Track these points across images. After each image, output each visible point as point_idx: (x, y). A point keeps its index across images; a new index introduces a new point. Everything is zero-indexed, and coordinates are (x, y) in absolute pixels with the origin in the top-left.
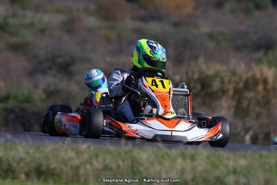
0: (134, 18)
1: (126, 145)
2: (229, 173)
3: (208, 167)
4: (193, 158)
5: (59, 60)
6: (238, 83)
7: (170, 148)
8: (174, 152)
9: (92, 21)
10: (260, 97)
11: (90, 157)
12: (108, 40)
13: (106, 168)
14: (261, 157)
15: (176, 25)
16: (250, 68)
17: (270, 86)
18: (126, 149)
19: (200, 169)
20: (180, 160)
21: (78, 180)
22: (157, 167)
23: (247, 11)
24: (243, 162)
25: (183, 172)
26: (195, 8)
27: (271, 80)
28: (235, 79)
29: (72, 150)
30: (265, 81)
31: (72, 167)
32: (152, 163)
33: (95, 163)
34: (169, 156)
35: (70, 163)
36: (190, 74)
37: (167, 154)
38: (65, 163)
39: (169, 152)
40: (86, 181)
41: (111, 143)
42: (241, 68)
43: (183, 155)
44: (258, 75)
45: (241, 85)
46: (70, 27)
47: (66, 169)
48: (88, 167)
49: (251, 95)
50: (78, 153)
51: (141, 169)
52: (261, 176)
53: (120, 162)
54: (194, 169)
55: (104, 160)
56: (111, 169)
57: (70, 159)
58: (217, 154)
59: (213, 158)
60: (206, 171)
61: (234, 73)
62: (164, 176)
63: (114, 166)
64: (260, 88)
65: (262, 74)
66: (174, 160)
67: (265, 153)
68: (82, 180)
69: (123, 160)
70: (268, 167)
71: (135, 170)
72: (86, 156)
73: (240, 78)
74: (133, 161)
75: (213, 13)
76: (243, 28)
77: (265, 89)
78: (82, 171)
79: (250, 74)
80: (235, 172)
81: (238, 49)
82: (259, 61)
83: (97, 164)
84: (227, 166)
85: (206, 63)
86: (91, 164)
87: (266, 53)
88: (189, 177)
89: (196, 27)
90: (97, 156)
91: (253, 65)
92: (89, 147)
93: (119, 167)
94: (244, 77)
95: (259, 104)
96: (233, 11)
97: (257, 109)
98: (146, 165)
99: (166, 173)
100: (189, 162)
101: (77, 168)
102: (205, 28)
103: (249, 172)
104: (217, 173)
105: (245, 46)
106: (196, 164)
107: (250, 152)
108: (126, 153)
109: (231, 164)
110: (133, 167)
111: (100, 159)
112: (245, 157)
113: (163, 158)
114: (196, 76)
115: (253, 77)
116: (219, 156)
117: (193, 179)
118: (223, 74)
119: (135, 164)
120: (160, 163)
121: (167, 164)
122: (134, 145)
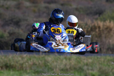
0: (45, 2)
1: (42, 54)
2: (85, 65)
5: (14, 20)
6: (88, 28)
7: (60, 55)
8: (62, 57)
9: (28, 4)
10: (97, 34)
11: (27, 60)
12: (34, 12)
13: (34, 64)
14: (97, 58)
15: (62, 5)
16: (93, 22)
17: (101, 29)
18: (42, 56)
19: (73, 64)
20: (64, 60)
21: (23, 69)
22: (55, 63)
24: (90, 61)
25: (66, 65)
27: (101, 27)
29: (20, 57)
30: (99, 27)
31: (20, 64)
32: (53, 62)
33: (29, 62)
35: (19, 62)
37: (59, 58)
38: (17, 62)
39: (60, 57)
40: (26, 70)
41: (36, 54)
42: (89, 22)
43: (66, 58)
44: (96, 25)
45: (89, 29)
46: (18, 7)
47: (18, 65)
48: (27, 64)
49: (93, 33)
50: (23, 58)
51: (48, 64)
52: (98, 66)
53: (40, 62)
55: (33, 61)
56: (36, 65)
57: (19, 61)
61: (86, 24)
62: (58, 67)
63: (37, 63)
64: (97, 30)
65: (98, 24)
66: (62, 60)
67: (99, 57)
68: (24, 69)
69: (41, 61)
70: (100, 62)
71: (46, 64)
72: (26, 59)
73: (89, 26)
74: (45, 61)
77: (99, 30)
78: (24, 65)
79: (93, 24)
80: (87, 65)
81: (87, 14)
82: (97, 19)
83: (30, 63)
84: (84, 62)
86: (28, 63)
87: (99, 16)
89: (71, 5)
90: (30, 59)
91: (94, 21)
92: (27, 56)
93: (39, 63)
94: (91, 26)
95: (97, 37)
97: (96, 39)
98: (50, 63)
99: (59, 65)
100: (68, 61)
101: (22, 64)
104: (80, 65)
106: (71, 62)
107: (93, 56)
108: (42, 58)
109: (85, 61)
110: (45, 63)
111: (32, 60)
112: (91, 58)
113: (58, 60)
115: (94, 26)
117: (70, 68)
118: (82, 25)
119: (46, 62)
120: (56, 62)
121: (59, 62)
122: (45, 55)
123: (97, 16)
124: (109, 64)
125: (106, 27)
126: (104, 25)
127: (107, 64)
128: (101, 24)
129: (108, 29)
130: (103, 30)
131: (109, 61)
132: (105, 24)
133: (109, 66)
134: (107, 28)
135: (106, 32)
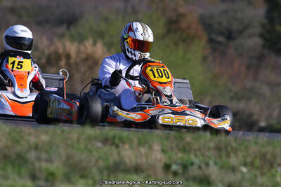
123: (63, 29)
124: (89, 146)
125: (83, 56)
126: (78, 52)
127: (86, 147)
128: (72, 48)
129: (90, 62)
130: (77, 64)
131: (90, 139)
132: (82, 48)
133: (90, 151)
134: (86, 60)
135: (83, 69)
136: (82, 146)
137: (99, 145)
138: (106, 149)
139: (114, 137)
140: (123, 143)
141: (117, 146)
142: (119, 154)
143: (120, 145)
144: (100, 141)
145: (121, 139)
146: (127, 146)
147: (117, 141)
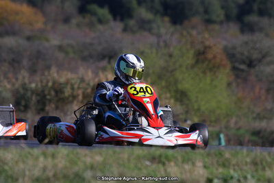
3: (68, 164)
4: (53, 156)
23: (91, 25)
26: (45, 23)
28: (83, 85)
34: (32, 155)
36: (45, 81)
54: (55, 166)
58: (75, 152)
59: (71, 156)
60: (66, 168)
75: (62, 27)
76: (88, 40)
85: (58, 72)
88: (51, 174)
96: (78, 25)
102: (55, 41)
103: (105, 167)
105: (91, 56)
114: (50, 84)
116: (77, 153)
136: (132, 165)
137: (148, 163)
138: (154, 166)
139: (160, 156)
140: (169, 161)
141: (164, 164)
142: (165, 170)
143: (167, 162)
144: (148, 160)
145: (167, 158)
146: (172, 164)
147: (163, 159)
